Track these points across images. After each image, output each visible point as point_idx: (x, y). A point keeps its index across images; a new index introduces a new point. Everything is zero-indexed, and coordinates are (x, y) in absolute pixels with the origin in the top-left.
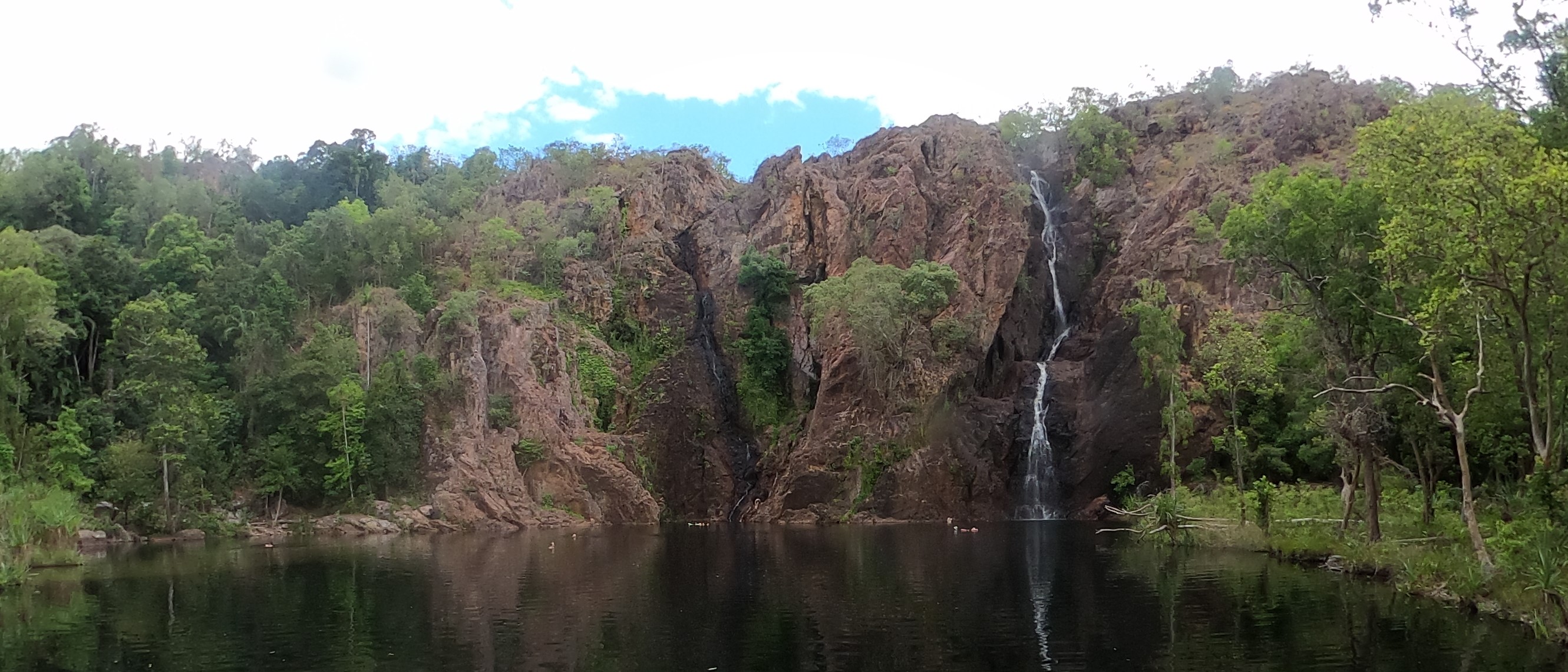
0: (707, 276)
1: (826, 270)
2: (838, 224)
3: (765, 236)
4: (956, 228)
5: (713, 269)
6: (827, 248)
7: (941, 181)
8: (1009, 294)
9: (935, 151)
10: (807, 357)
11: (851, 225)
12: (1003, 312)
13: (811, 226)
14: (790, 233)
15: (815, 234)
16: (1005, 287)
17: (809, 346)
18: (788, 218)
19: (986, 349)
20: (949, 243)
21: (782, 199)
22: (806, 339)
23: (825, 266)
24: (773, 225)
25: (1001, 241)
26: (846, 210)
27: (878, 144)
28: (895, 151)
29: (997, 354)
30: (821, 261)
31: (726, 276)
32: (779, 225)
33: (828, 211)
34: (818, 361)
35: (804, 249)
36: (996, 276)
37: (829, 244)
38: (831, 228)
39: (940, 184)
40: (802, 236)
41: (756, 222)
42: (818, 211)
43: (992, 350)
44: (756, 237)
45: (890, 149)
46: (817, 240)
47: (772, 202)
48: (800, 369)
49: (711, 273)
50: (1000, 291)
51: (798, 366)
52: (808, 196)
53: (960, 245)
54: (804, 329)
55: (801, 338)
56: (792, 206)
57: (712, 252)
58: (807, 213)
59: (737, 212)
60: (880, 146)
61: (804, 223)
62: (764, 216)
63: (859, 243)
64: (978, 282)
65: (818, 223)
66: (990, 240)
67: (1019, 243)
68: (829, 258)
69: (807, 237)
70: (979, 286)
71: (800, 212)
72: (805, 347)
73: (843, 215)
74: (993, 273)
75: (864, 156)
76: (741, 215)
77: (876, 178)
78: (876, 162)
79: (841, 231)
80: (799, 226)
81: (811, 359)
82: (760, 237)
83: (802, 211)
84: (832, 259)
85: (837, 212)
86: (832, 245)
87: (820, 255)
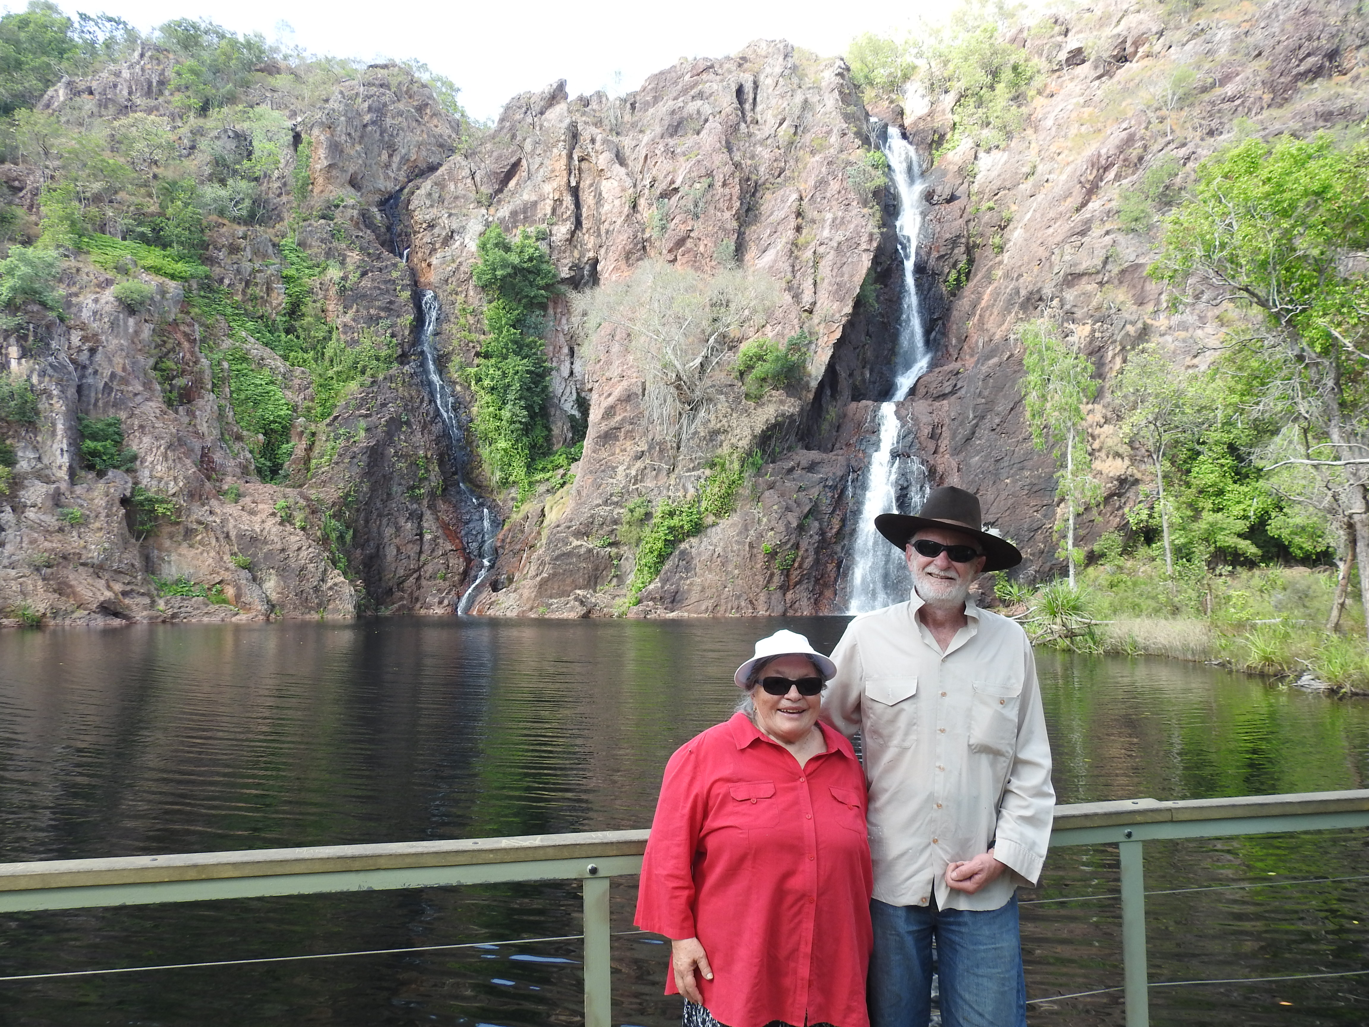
0: (429, 265)
1: (599, 268)
2: (617, 202)
3: (514, 214)
4: (782, 214)
5: (438, 255)
6: (599, 235)
7: (761, 144)
8: (848, 309)
9: (755, 99)
10: (568, 389)
11: (634, 207)
12: (838, 334)
13: (578, 205)
14: (549, 211)
15: (584, 215)
16: (842, 300)
17: (572, 373)
18: (548, 188)
19: (814, 384)
20: (770, 235)
21: (538, 160)
22: (567, 364)
23: (596, 261)
24: (526, 197)
25: (839, 236)
26: (629, 182)
27: (676, 83)
28: (700, 95)
29: (828, 392)
30: (591, 254)
31: (458, 268)
32: (534, 198)
33: (603, 183)
34: (583, 394)
35: (569, 236)
36: (830, 284)
37: (603, 232)
38: (606, 207)
39: (759, 149)
40: (565, 216)
41: (500, 191)
42: (588, 182)
43: (821, 384)
44: (500, 214)
45: (692, 93)
46: (586, 224)
47: (524, 162)
48: (558, 407)
49: (434, 261)
50: (836, 305)
51: (556, 401)
52: (575, 157)
53: (784, 240)
54: (566, 350)
55: (560, 362)
56: (553, 171)
57: (436, 231)
58: (573, 184)
59: (473, 175)
60: (679, 87)
61: (568, 200)
62: (512, 184)
63: (643, 231)
64: (806, 292)
65: (588, 199)
66: (826, 233)
67: (865, 238)
68: (603, 251)
69: (573, 219)
70: (807, 298)
71: (563, 181)
72: (566, 373)
73: (624, 190)
74: (826, 281)
75: (656, 100)
76: (478, 178)
77: (671, 136)
78: (673, 112)
79: (620, 213)
80: (561, 202)
81: (574, 391)
82: (507, 215)
83: (565, 179)
84: (606, 252)
85: (616, 184)
86: (607, 232)
87: (590, 246)
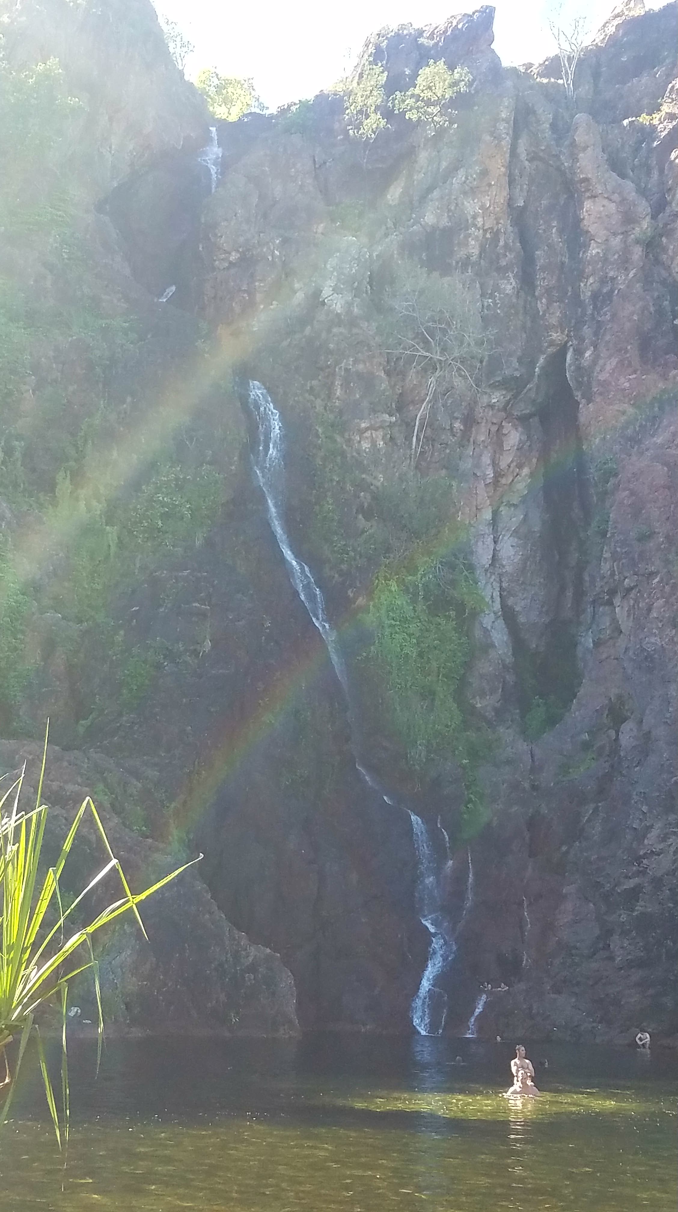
2: (616, 242)
3: (408, 249)
6: (578, 303)
14: (473, 248)
15: (544, 262)
18: (472, 206)
24: (430, 218)
26: (643, 207)
30: (556, 336)
32: (445, 222)
33: (588, 205)
37: (586, 296)
38: (594, 250)
40: (503, 263)
41: (374, 204)
42: (545, 202)
46: (544, 280)
47: (423, 155)
51: (477, 607)
52: (523, 153)
56: (484, 173)
58: (520, 203)
61: (508, 230)
65: (552, 231)
68: (587, 332)
69: (518, 270)
71: (502, 197)
73: (630, 220)
79: (625, 262)
80: (496, 235)
83: (505, 193)
84: (596, 334)
85: (612, 207)
86: (595, 296)
87: (554, 321)
